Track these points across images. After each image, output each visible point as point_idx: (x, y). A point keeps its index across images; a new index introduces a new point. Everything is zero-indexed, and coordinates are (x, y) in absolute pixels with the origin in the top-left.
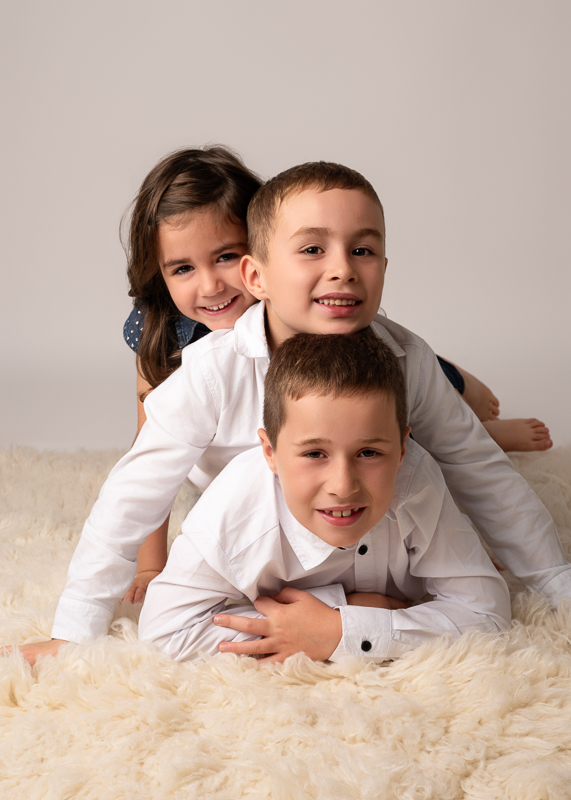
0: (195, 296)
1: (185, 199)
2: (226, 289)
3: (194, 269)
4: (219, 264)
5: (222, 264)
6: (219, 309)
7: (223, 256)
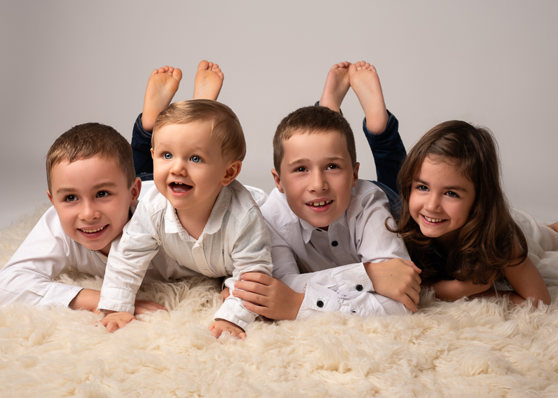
0: (421, 207)
1: (445, 148)
2: (443, 212)
3: (429, 191)
4: (445, 196)
5: (447, 197)
6: (431, 222)
7: (449, 192)
